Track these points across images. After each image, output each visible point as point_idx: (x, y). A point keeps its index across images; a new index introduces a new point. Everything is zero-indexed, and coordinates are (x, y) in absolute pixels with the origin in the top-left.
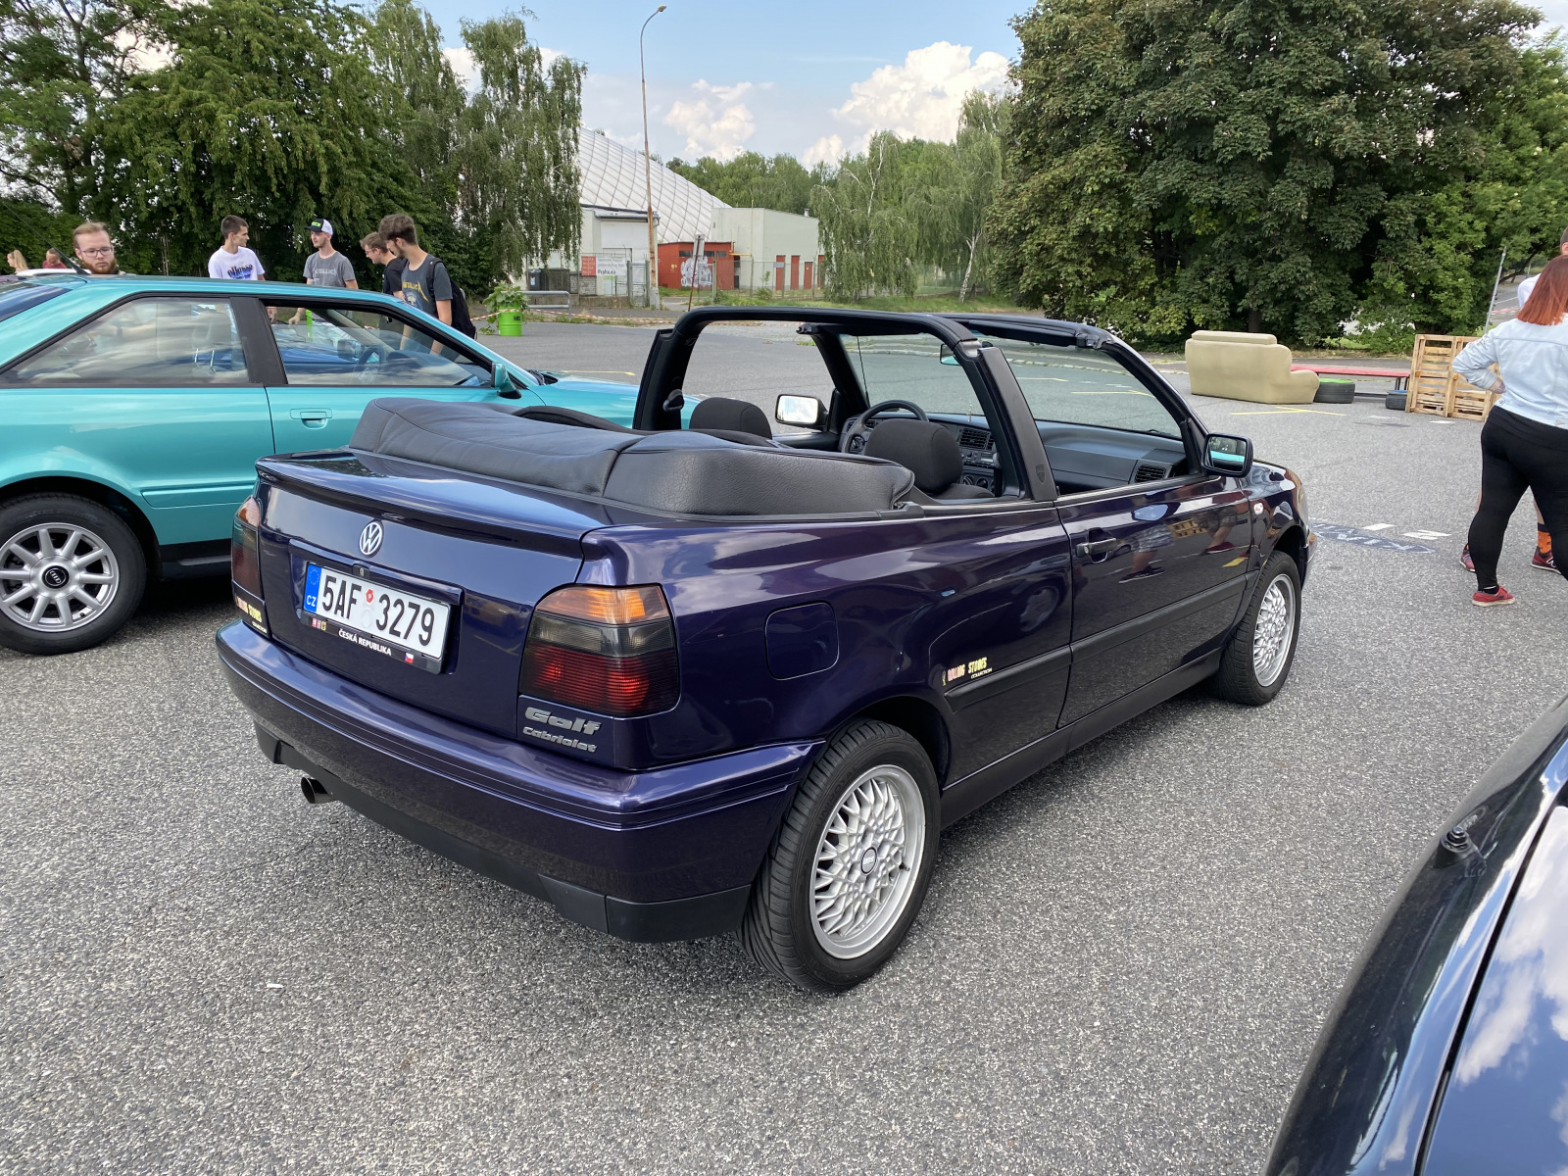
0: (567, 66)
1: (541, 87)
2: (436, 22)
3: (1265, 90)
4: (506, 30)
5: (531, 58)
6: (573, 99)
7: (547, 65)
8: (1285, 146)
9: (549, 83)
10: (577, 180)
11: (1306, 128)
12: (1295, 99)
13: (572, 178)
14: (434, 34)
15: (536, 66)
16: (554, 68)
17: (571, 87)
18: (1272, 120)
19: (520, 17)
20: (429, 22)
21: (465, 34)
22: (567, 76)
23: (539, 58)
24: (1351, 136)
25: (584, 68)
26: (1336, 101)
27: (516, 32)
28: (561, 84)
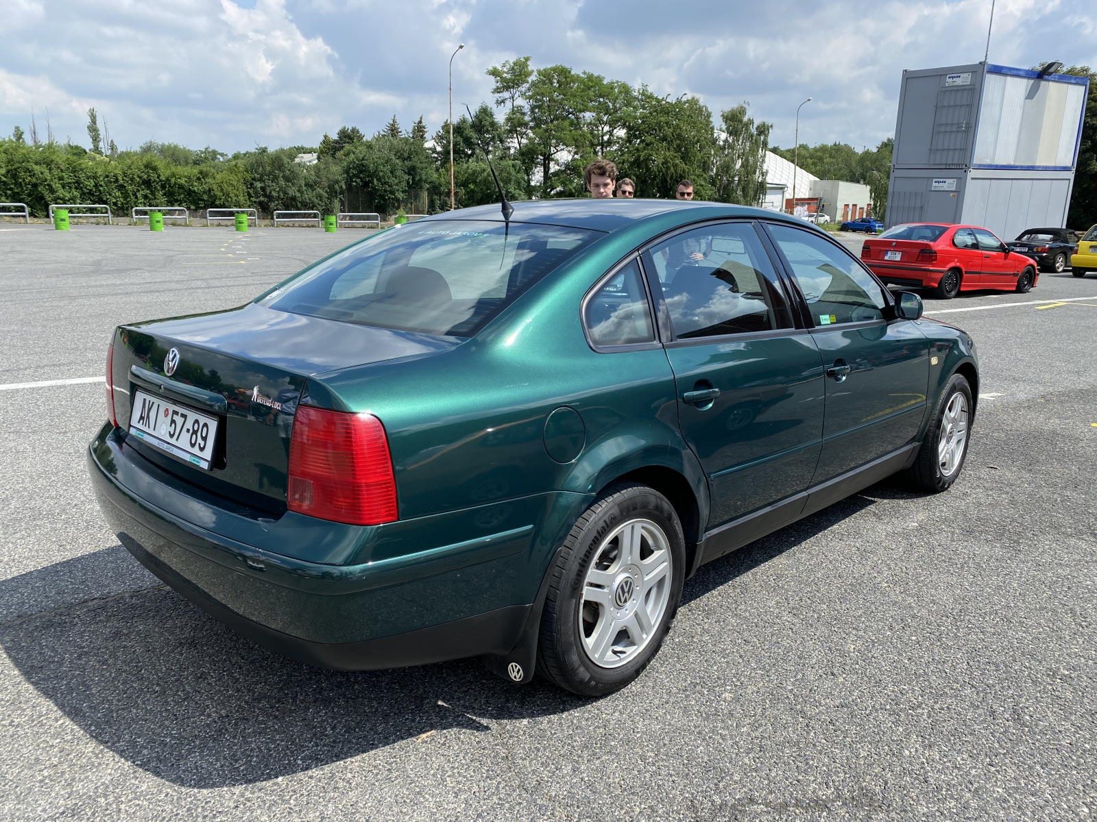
0: (764, 125)
1: (752, 136)
2: (709, 110)
4: (739, 113)
7: (755, 126)
9: (755, 133)
10: (766, 175)
15: (751, 126)
16: (758, 127)
17: (765, 134)
19: (744, 105)
21: (723, 115)
22: (763, 130)
23: (753, 123)
25: (771, 126)
27: (742, 111)
28: (760, 133)
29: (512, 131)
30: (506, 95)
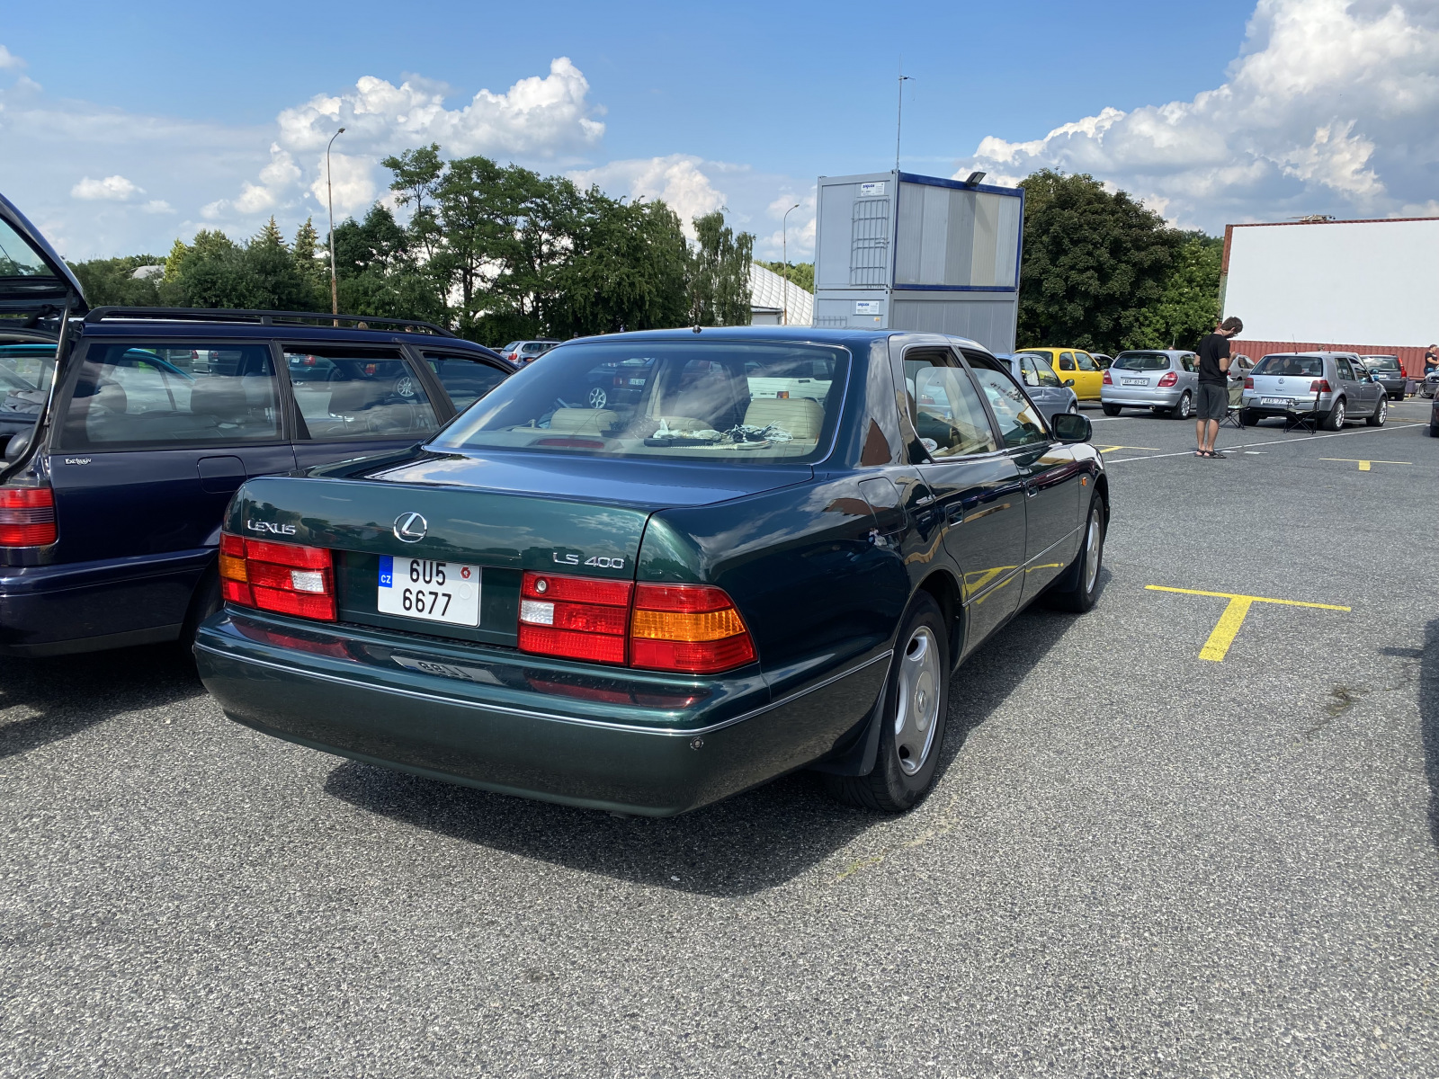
0: (745, 236)
1: (731, 247)
3: (1062, 269)
4: (715, 220)
5: (729, 232)
6: (748, 253)
7: (734, 237)
8: (1072, 293)
9: (735, 245)
10: (751, 297)
11: (1078, 284)
12: (1074, 272)
13: (748, 296)
14: (678, 223)
15: (730, 237)
16: (739, 238)
17: (747, 247)
18: (1066, 280)
20: (675, 216)
21: (694, 223)
22: (745, 240)
23: (732, 233)
24: (1094, 286)
25: (754, 237)
26: (1089, 273)
27: (719, 219)
28: (741, 246)
29: (420, 238)
30: (410, 192)
